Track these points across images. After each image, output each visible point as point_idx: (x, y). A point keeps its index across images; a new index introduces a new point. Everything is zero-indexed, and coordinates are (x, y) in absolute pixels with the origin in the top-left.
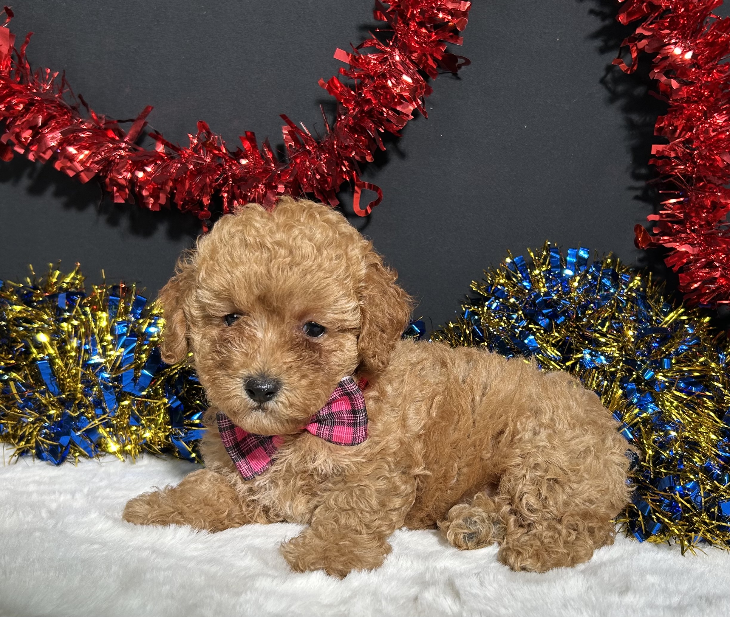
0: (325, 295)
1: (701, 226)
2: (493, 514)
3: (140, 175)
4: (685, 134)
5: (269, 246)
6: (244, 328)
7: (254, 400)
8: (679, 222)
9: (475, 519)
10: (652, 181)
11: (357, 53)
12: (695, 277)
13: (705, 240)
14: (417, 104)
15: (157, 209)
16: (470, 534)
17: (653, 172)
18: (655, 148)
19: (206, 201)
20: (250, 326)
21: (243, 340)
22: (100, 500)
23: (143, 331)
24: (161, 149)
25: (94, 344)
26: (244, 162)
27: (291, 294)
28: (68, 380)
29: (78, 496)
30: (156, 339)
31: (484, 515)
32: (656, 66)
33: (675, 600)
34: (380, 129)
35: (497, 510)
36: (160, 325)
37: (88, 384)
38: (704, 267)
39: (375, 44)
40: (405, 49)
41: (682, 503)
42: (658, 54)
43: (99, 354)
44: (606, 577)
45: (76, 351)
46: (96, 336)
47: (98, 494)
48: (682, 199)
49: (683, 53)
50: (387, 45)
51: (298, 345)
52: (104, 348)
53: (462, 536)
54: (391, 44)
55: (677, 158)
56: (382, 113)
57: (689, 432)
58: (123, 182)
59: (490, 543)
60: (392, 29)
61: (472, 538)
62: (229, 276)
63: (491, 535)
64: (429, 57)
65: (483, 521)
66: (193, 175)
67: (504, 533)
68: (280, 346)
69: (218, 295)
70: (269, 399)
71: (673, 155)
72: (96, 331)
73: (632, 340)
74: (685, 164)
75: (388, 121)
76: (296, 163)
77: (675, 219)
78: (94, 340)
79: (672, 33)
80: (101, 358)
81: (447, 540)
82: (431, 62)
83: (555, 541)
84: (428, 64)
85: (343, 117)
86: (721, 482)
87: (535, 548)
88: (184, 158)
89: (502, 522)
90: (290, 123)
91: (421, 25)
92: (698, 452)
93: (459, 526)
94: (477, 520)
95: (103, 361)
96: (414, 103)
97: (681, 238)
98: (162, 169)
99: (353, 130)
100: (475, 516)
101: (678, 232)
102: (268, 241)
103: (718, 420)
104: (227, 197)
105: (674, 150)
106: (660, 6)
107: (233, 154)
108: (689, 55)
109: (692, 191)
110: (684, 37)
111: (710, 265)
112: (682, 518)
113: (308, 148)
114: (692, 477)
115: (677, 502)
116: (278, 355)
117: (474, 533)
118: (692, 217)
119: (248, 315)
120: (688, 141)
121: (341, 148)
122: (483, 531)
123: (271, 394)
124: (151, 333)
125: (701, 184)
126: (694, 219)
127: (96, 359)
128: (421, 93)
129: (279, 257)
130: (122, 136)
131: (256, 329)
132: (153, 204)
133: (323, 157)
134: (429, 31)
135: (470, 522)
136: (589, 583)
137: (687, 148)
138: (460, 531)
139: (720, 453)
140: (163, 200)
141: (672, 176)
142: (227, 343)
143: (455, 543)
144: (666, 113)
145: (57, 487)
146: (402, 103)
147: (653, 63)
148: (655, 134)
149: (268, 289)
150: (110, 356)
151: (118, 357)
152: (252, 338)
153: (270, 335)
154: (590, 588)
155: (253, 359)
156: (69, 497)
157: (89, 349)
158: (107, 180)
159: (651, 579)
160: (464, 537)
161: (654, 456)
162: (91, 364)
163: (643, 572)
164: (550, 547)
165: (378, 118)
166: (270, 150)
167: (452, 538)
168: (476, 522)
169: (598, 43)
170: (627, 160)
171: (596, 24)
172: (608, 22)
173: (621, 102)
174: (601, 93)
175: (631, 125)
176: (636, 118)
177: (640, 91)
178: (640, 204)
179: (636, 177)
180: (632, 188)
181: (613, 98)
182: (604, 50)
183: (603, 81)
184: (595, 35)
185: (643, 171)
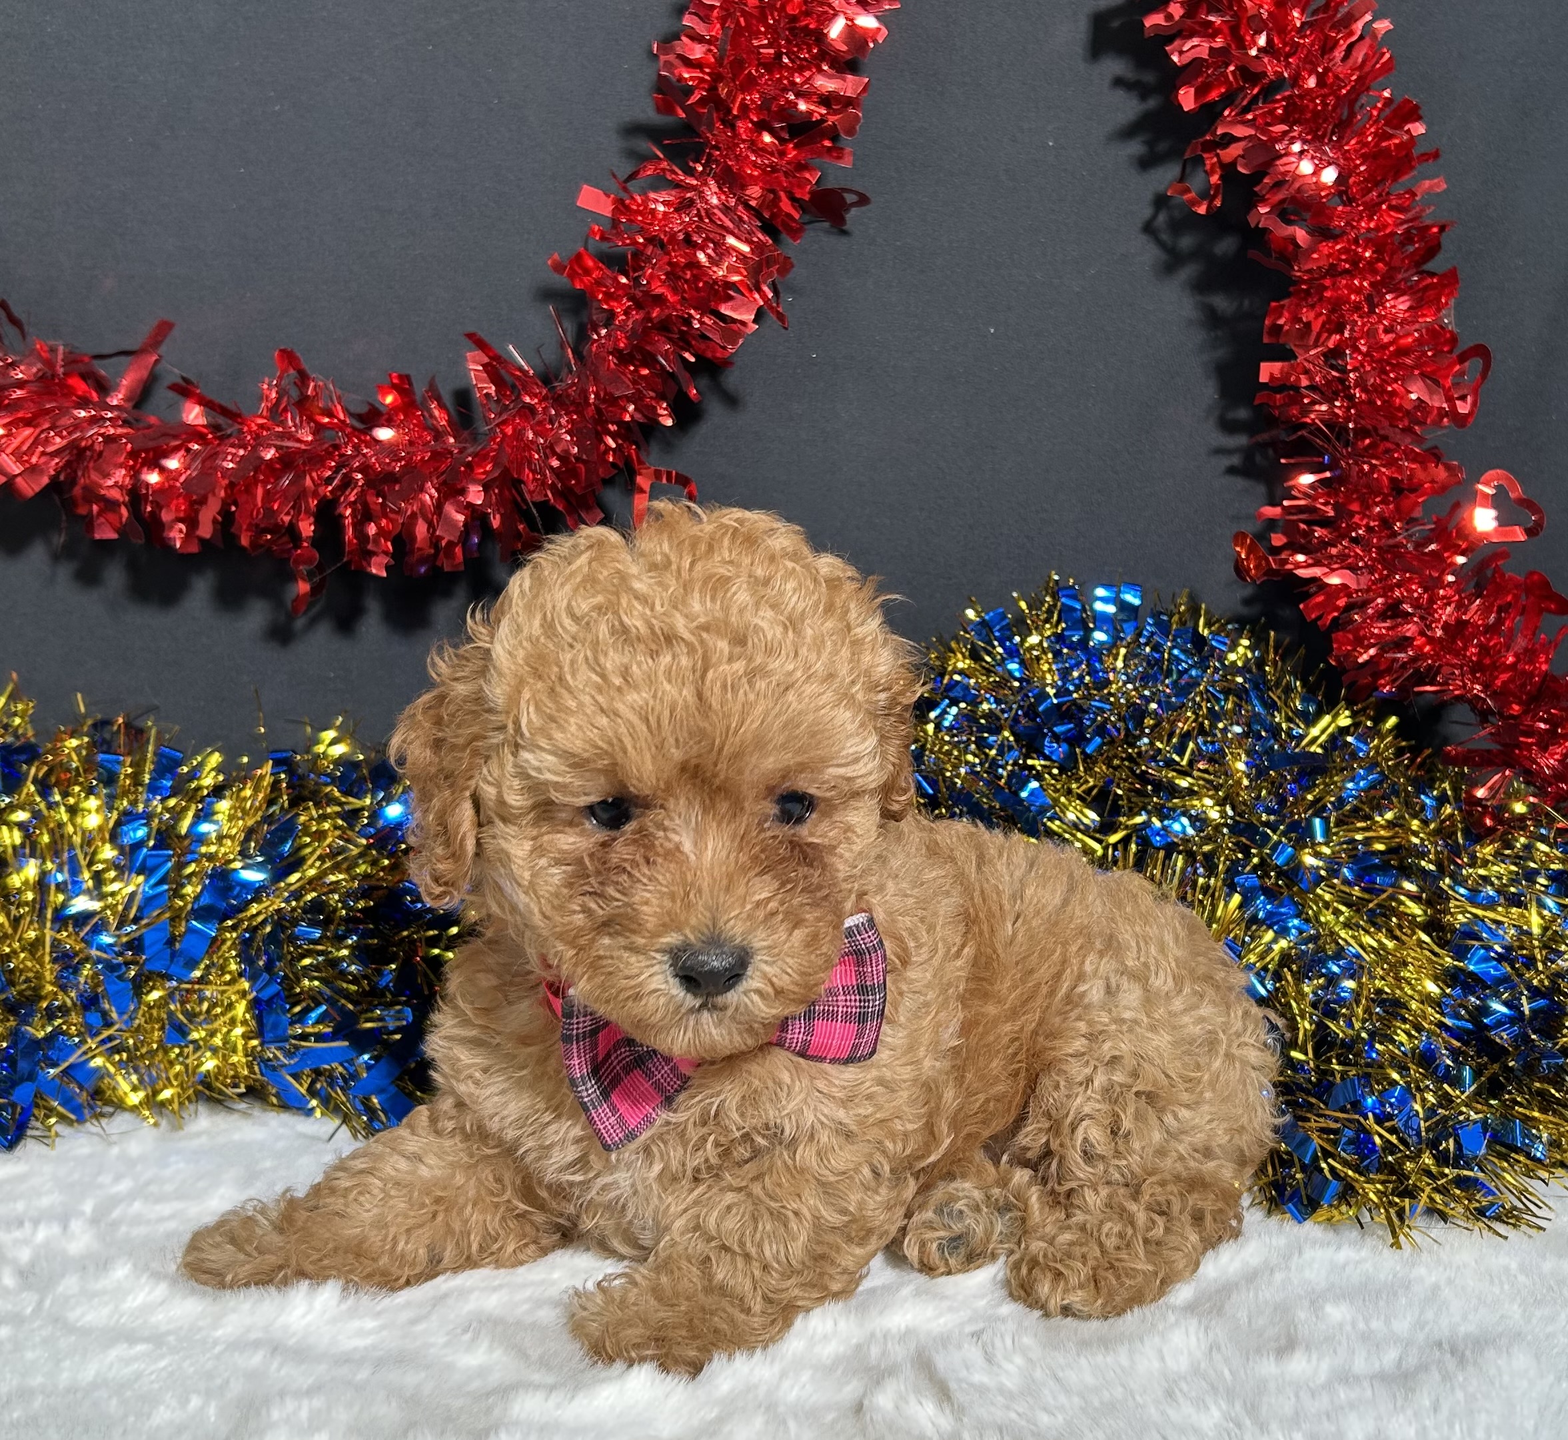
1: (1369, 529)
2: (996, 1191)
3: (153, 478)
4: (1328, 338)
6: (654, 835)
7: (696, 995)
8: (1325, 522)
9: (959, 1205)
10: (1264, 437)
11: (625, 189)
12: (1365, 637)
13: (1381, 559)
14: (763, 296)
15: (194, 548)
16: (953, 1239)
17: (1264, 420)
18: (1268, 371)
19: (307, 528)
20: (665, 828)
22: (124, 1229)
23: (184, 831)
24: (194, 415)
25: (75, 871)
26: (384, 434)
28: (22, 955)
29: (76, 1225)
30: (213, 849)
31: (977, 1195)
32: (1263, 200)
33: (1391, 1356)
34: (687, 355)
35: (1003, 1182)
36: (219, 817)
37: (68, 962)
38: (1382, 615)
39: (663, 170)
40: (731, 181)
41: (1381, 1136)
42: (1265, 174)
43: (88, 892)
44: (1243, 1316)
45: (34, 889)
46: (78, 851)
47: (115, 1214)
48: (1328, 474)
49: (1317, 171)
50: (690, 172)
52: (98, 877)
53: (935, 1245)
54: (700, 169)
55: (1312, 388)
56: (688, 321)
57: (1383, 978)
58: (116, 494)
59: (994, 1257)
60: (699, 136)
61: (956, 1248)
63: (995, 1237)
64: (782, 194)
65: (977, 1209)
66: (273, 470)
67: (1022, 1228)
71: (1305, 382)
72: (77, 840)
73: (1246, 782)
74: (1330, 401)
75: (704, 337)
76: (504, 434)
77: (1315, 517)
78: (73, 860)
79: (1293, 131)
80: (92, 899)
81: (905, 1257)
82: (786, 205)
83: (1128, 1245)
84: (780, 210)
85: (603, 332)
86: (1457, 1082)
87: (1091, 1263)
88: (250, 432)
89: (1015, 1206)
90: (481, 344)
91: (762, 126)
92: (1404, 1020)
93: (929, 1226)
94: (964, 1208)
95: (96, 906)
96: (757, 296)
97: (1331, 556)
98: (203, 462)
99: (624, 358)
100: (959, 1199)
101: (1324, 544)
103: (1437, 949)
104: (353, 515)
105: (1306, 372)
106: (1265, 74)
107: (360, 417)
108: (1329, 176)
109: (1349, 455)
110: (1315, 139)
111: (1393, 611)
112: (1384, 1167)
113: (527, 399)
114: (1395, 1076)
115: (1368, 1133)
117: (960, 1237)
118: (1352, 514)
120: (1334, 354)
121: (604, 401)
122: (979, 1231)
123: (734, 978)
124: (203, 834)
125: (1367, 441)
126: (1356, 519)
127: (81, 904)
128: (770, 275)
130: (104, 388)
132: (185, 541)
133: (564, 421)
134: (782, 141)
135: (950, 1214)
136: (1211, 1335)
137: (1333, 367)
138: (930, 1235)
139: (1449, 1022)
140: (206, 530)
141: (1304, 426)
143: (921, 1262)
144: (1288, 295)
145: (20, 1206)
146: (731, 298)
147: (1256, 194)
148: (1266, 340)
150: (113, 894)
151: (132, 895)
154: (1214, 1347)
156: (56, 1229)
157: (65, 882)
158: (77, 491)
159: (1336, 1313)
160: (940, 1248)
161: (1314, 1034)
162: (72, 917)
163: (1316, 1300)
164: (1118, 1260)
165: (681, 332)
166: (441, 406)
167: (916, 1253)
168: (961, 1212)
169: (1136, 147)
170: (1208, 391)
171: (1128, 108)
172: (1152, 103)
173: (1188, 272)
174: (1148, 253)
175: (1213, 319)
176: (1222, 303)
177: (1226, 246)
178: (1240, 483)
179: (1228, 426)
180: (1220, 451)
181: (1173, 262)
182: (1146, 163)
183: (1148, 228)
184: (1129, 132)
185: (1242, 414)
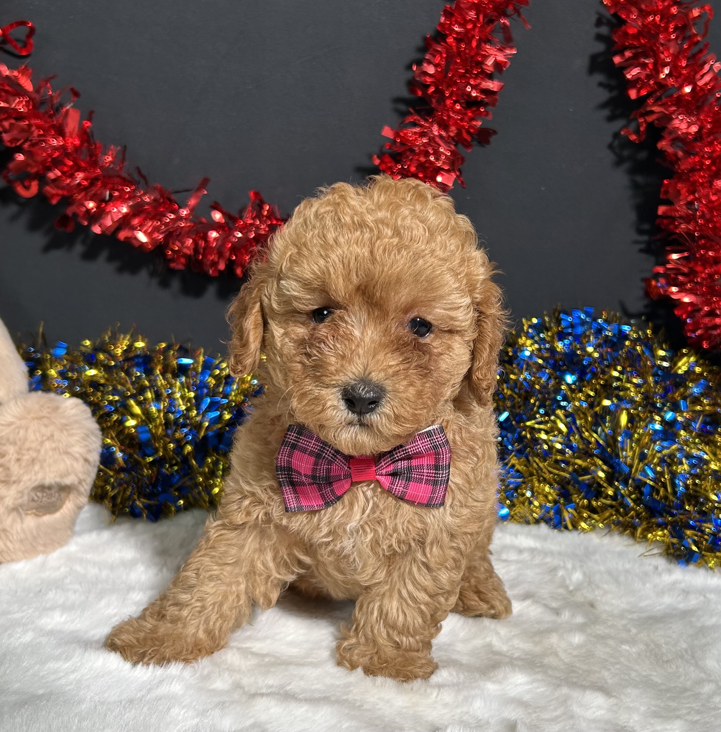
0: (437, 285)
4: (688, 197)
5: (371, 224)
6: (340, 325)
7: (353, 412)
8: (684, 275)
17: (657, 230)
18: (662, 210)
20: (346, 322)
21: (337, 339)
24: (218, 217)
27: (399, 280)
32: (664, 139)
40: (444, 125)
42: (666, 127)
48: (686, 254)
49: (688, 127)
50: (427, 121)
51: (406, 344)
54: (431, 120)
62: (322, 262)
68: (383, 346)
69: (306, 285)
70: (372, 410)
74: (688, 224)
77: (679, 272)
102: (369, 218)
110: (689, 114)
116: (381, 356)
119: (345, 309)
120: (690, 204)
123: (374, 403)
125: (703, 241)
129: (385, 237)
131: (352, 326)
140: (222, 267)
141: (676, 234)
142: (319, 343)
147: (661, 136)
148: (662, 196)
149: (369, 276)
152: (348, 337)
153: (370, 332)
155: (351, 361)
169: (606, 112)
170: (632, 216)
171: (604, 95)
172: (615, 93)
173: (626, 165)
174: (609, 157)
175: (635, 186)
176: (640, 179)
177: (643, 155)
178: (643, 256)
179: (640, 232)
180: (636, 242)
181: (620, 161)
182: (611, 119)
183: (610, 147)
184: (604, 106)
185: (646, 226)
